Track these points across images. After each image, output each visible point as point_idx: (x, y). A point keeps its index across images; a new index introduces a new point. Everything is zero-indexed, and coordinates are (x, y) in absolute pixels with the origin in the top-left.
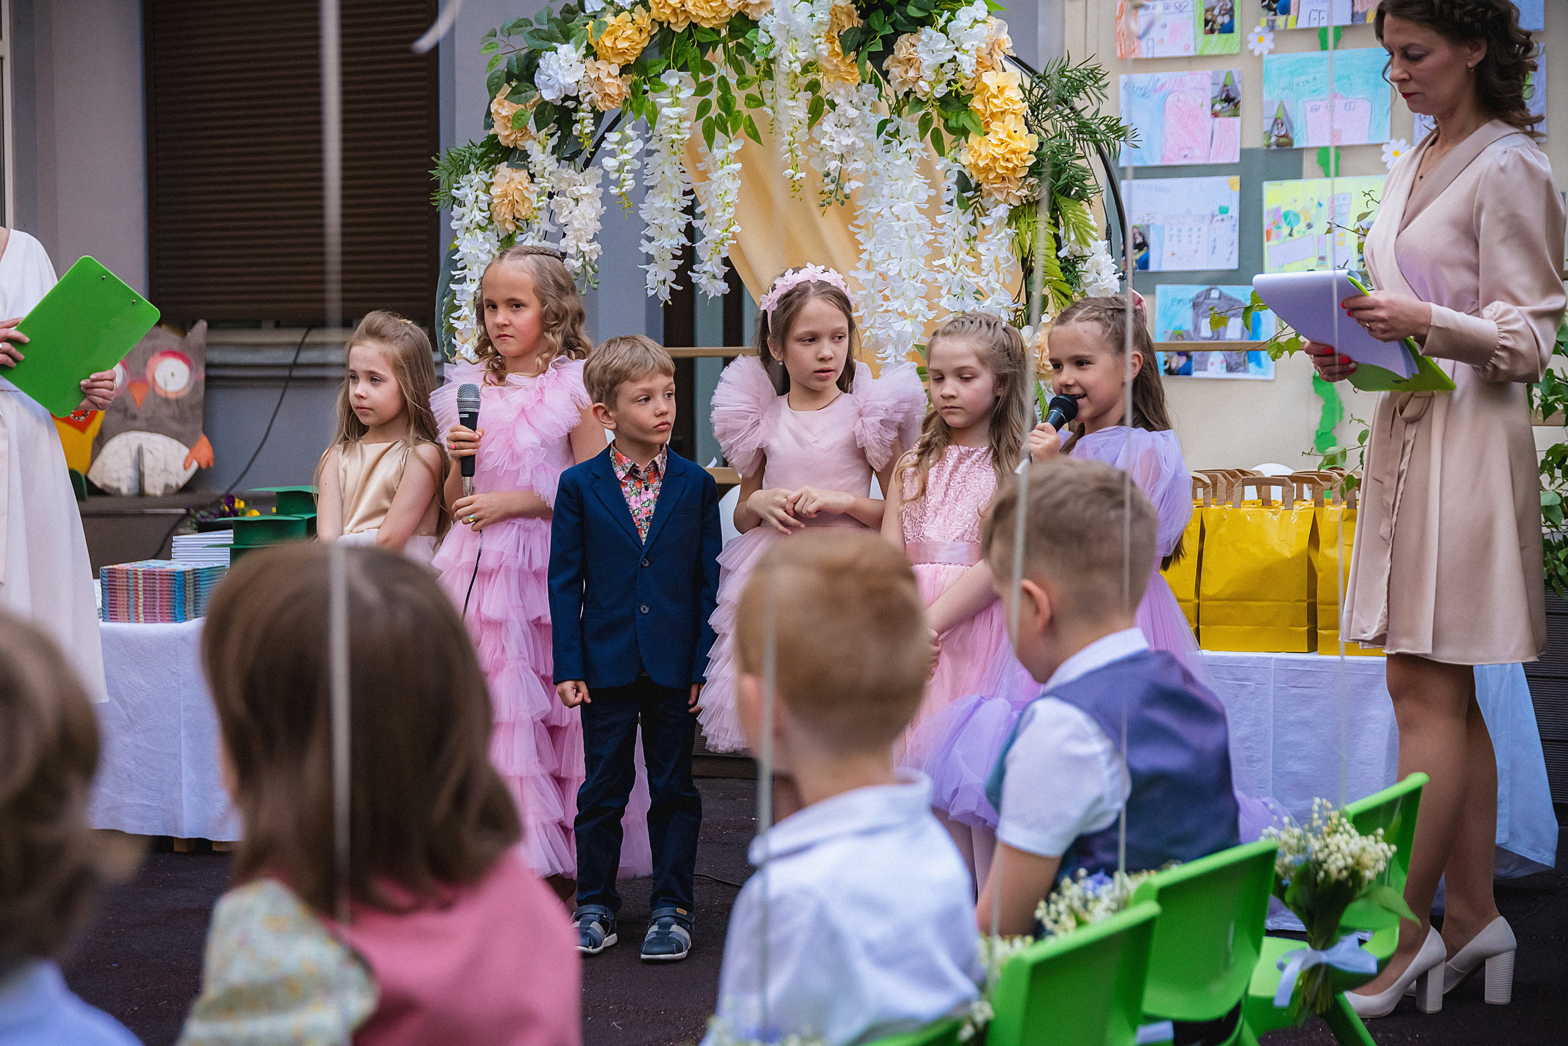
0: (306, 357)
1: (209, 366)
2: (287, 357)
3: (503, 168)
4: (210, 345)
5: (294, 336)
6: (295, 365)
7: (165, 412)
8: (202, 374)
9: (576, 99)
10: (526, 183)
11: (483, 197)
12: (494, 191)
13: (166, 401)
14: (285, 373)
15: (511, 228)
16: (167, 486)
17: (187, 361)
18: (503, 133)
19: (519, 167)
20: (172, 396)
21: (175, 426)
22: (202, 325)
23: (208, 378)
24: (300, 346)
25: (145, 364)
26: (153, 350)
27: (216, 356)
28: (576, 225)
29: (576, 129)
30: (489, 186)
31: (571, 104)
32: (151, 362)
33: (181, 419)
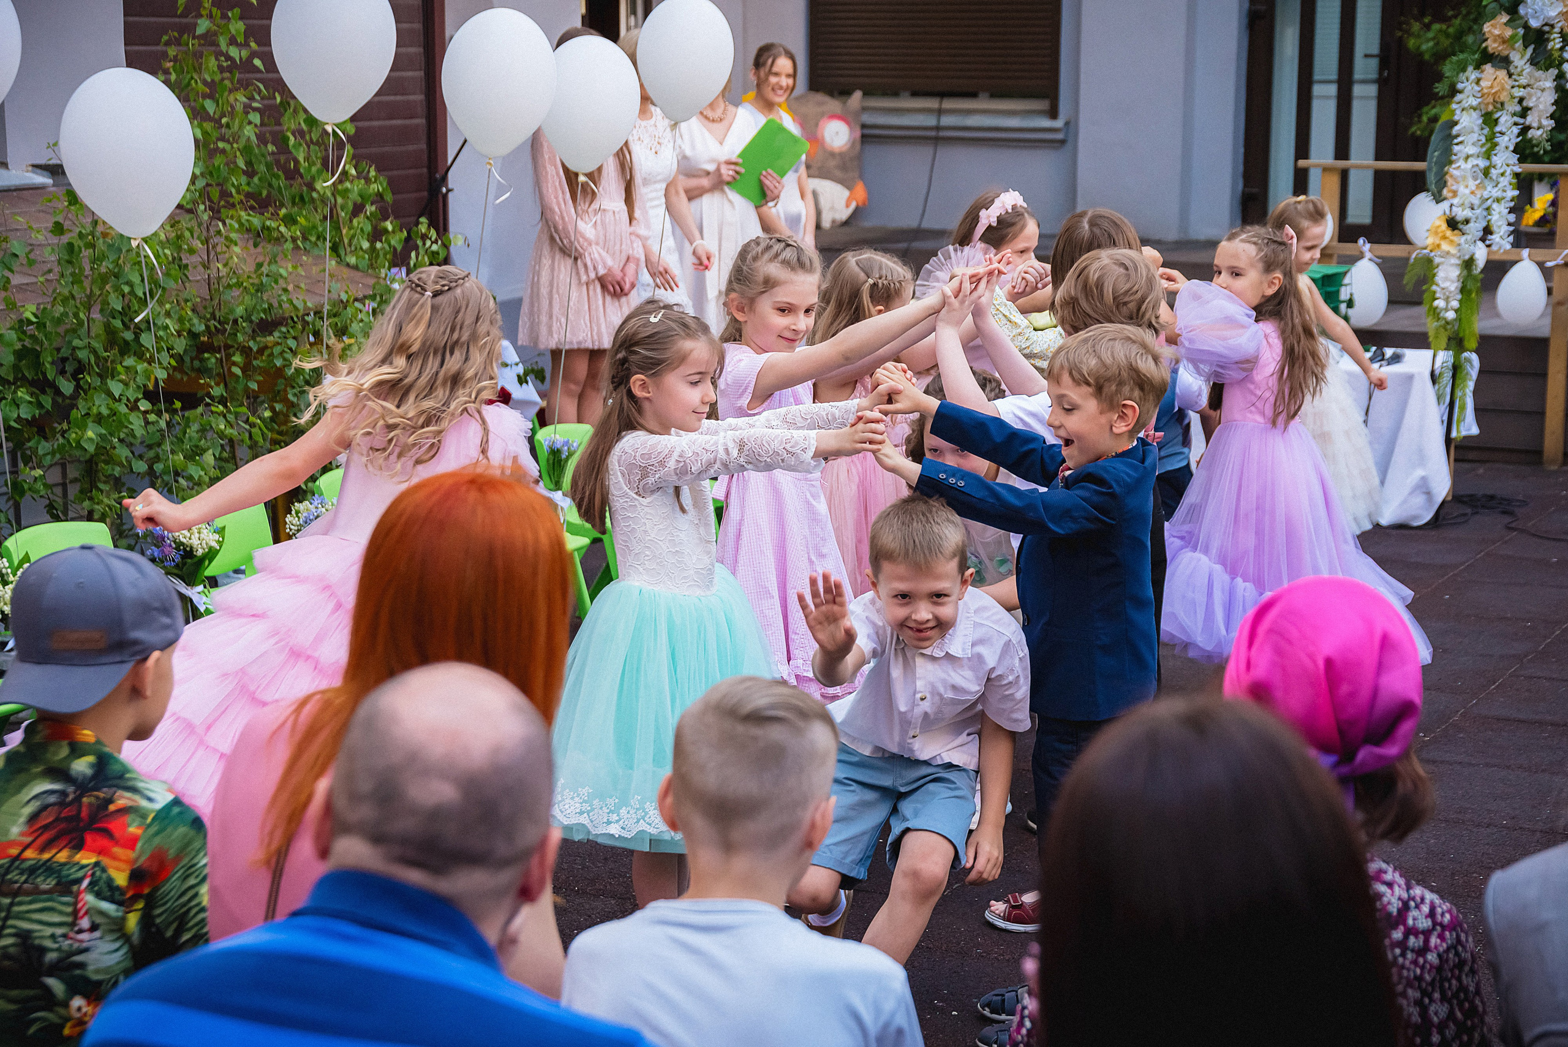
0: (947, 120)
1: (864, 126)
2: (931, 121)
3: (1488, 68)
4: (864, 109)
5: (932, 103)
6: (938, 128)
7: (832, 163)
8: (858, 133)
9: (1552, 26)
10: (1506, 78)
11: (1477, 88)
12: (1483, 83)
13: (832, 154)
14: (933, 133)
15: (1491, 108)
16: (834, 221)
17: (848, 123)
18: (1492, 46)
19: (1501, 68)
20: (837, 151)
21: (838, 173)
22: (858, 95)
23: (863, 136)
24: (940, 112)
25: (817, 125)
26: (823, 114)
27: (867, 118)
28: (1541, 107)
29: (1550, 46)
30: (1478, 81)
31: (1546, 28)
32: (821, 123)
33: (843, 167)
